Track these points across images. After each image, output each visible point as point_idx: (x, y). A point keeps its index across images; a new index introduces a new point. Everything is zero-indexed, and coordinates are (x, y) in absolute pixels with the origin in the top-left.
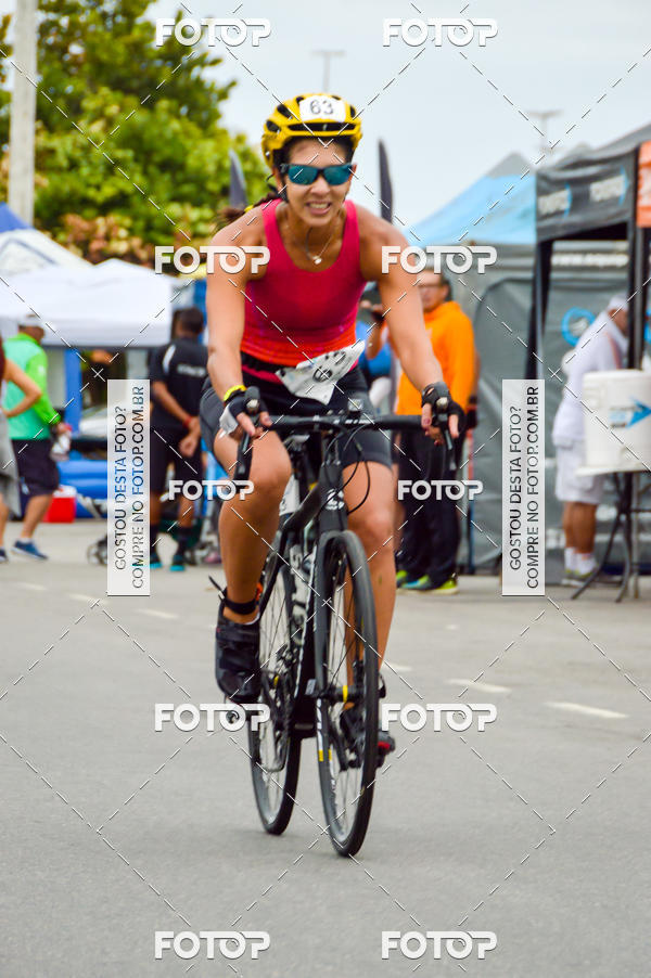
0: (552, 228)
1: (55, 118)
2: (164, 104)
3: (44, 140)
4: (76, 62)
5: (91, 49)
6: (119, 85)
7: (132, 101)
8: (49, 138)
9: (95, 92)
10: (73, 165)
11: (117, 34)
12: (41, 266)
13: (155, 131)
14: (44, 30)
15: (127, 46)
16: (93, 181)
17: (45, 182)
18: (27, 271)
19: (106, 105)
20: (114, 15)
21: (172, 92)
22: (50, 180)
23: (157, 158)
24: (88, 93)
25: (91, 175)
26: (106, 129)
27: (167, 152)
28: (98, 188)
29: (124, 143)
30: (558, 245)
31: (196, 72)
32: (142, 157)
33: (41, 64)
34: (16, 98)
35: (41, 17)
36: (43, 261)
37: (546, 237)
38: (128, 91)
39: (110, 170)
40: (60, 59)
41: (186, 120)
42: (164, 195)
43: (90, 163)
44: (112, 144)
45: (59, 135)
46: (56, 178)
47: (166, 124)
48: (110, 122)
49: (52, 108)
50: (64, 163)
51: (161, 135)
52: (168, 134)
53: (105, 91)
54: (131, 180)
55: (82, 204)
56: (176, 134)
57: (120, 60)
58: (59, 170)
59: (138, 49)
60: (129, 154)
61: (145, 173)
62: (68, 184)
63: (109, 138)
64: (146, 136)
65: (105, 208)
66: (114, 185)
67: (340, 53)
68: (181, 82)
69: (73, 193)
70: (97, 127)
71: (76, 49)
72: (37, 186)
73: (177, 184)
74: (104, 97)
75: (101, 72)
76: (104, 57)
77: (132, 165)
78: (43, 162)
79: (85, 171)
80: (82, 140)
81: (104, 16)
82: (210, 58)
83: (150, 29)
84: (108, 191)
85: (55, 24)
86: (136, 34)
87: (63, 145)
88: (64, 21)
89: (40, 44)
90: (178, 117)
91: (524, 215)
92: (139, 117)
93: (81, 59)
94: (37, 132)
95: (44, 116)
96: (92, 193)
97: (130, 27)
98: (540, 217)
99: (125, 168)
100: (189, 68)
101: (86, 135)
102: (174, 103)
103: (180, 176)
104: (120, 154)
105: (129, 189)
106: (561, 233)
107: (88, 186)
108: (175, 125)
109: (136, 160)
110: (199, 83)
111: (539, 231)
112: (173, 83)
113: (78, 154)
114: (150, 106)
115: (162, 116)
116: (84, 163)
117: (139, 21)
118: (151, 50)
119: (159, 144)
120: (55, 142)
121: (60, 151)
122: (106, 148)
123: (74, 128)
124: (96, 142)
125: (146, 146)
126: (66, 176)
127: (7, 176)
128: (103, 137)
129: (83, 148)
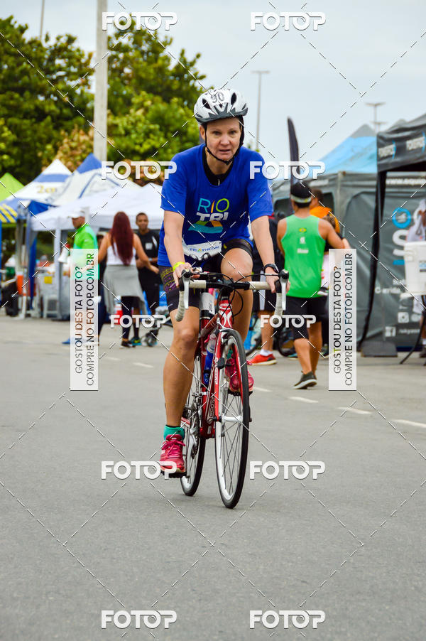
0: (386, 165)
1: (117, 108)
2: (175, 100)
3: (111, 120)
4: (128, 78)
5: (136, 71)
6: (151, 90)
7: (158, 98)
8: (114, 119)
9: (139, 94)
10: (127, 133)
11: (149, 63)
12: (113, 187)
13: (171, 114)
14: (110, 60)
15: (155, 69)
16: (138, 141)
17: (112, 142)
18: (105, 190)
19: (144, 101)
20: (148, 53)
21: (179, 94)
22: (115, 141)
23: (172, 129)
24: (135, 95)
25: (137, 138)
26: (144, 114)
27: (178, 125)
28: (141, 145)
29: (154, 121)
30: (389, 174)
31: (192, 83)
32: (163, 128)
33: (110, 78)
34: (96, 98)
35: (110, 53)
36: (113, 185)
37: (383, 169)
38: (156, 93)
39: (148, 134)
40: (119, 76)
41: (187, 108)
42: (176, 149)
43: (136, 132)
44: (148, 122)
45: (120, 117)
46: (118, 140)
47: (177, 110)
48: (147, 110)
49: (116, 103)
50: (123, 132)
51: (174, 117)
52: (178, 116)
53: (144, 93)
54: (158, 140)
55: (131, 154)
56: (182, 116)
57: (152, 77)
58: (120, 135)
59: (161, 70)
60: (157, 126)
61: (166, 137)
62: (125, 143)
63: (146, 118)
64: (166, 117)
65: (144, 156)
66: (149, 143)
67: (267, 72)
68: (184, 88)
69: (127, 148)
70: (140, 112)
71: (127, 70)
72: (108, 143)
73: (183, 143)
74: (144, 96)
75: (141, 83)
76: (143, 75)
77: (159, 133)
78: (112, 131)
79: (133, 136)
80: (133, 120)
81: (143, 53)
82: (199, 75)
83: (167, 59)
84: (146, 146)
85: (116, 57)
86: (160, 62)
87: (122, 122)
88: (121, 56)
89: (110, 68)
90: (183, 107)
91: (371, 157)
92: (162, 107)
93: (131, 76)
94: (108, 115)
95: (112, 108)
96: (137, 147)
97: (156, 59)
98: (379, 159)
99: (155, 134)
100: (188, 81)
101: (135, 117)
102: (181, 99)
103: (184, 138)
104: (152, 127)
105: (157, 145)
106: (391, 167)
107: (136, 144)
108: (181, 111)
109: (161, 130)
110: (193, 88)
111: (379, 166)
112: (180, 88)
113: (130, 127)
114: (167, 100)
115: (175, 106)
116: (133, 131)
117: (161, 55)
118: (169, 71)
119: (173, 121)
120: (118, 121)
121: (120, 125)
122: (145, 123)
123: (128, 113)
124: (139, 120)
125: (166, 123)
126: (123, 138)
127: (92, 139)
128: (143, 118)
129: (132, 124)
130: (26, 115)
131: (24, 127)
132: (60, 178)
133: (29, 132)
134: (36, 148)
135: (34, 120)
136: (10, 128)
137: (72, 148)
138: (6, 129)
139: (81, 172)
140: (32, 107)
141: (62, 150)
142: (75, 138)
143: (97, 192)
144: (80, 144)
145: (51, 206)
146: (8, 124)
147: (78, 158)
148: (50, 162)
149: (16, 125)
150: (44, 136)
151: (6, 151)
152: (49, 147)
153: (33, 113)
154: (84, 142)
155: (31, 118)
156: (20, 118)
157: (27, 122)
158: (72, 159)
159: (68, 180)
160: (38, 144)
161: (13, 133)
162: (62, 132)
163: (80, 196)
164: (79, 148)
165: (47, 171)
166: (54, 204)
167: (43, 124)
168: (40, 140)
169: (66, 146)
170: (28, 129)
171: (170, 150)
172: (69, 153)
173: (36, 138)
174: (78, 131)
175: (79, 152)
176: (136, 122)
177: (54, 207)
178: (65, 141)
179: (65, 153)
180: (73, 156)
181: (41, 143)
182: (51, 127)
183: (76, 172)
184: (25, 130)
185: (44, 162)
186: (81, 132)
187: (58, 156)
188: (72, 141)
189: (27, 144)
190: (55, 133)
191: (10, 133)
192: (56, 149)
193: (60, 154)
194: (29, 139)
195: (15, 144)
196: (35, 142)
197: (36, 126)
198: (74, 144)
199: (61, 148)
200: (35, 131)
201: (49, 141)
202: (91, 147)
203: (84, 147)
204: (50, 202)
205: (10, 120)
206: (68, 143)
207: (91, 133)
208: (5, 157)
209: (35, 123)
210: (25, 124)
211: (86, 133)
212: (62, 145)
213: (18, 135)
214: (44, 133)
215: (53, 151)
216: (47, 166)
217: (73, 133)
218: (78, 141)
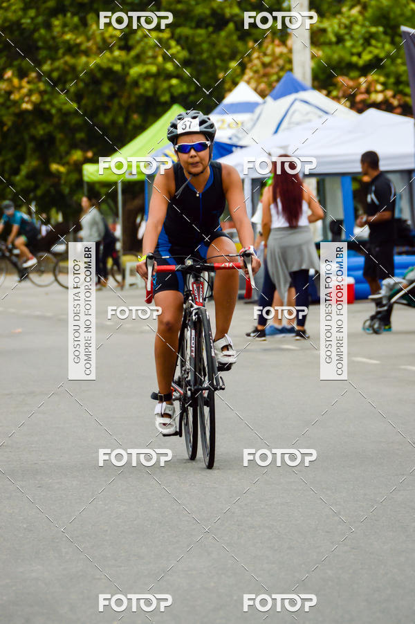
1: (325, 7)
8: (321, 21)
10: (340, 40)
12: (320, 117)
16: (355, 50)
17: (320, 53)
18: (309, 121)
22: (323, 51)
25: (353, 46)
26: (361, 13)
28: (359, 55)
29: (375, 22)
32: (389, 31)
36: (321, 113)
39: (368, 40)
43: (352, 38)
44: (367, 23)
45: (328, 19)
46: (328, 50)
48: (365, 7)
50: (334, 39)
51: (402, 15)
54: (383, 47)
55: (347, 67)
58: (330, 44)
60: (381, 29)
61: (393, 43)
62: (337, 53)
63: (365, 19)
64: (392, 15)
65: (365, 70)
66: (370, 52)
69: (341, 60)
70: (355, 11)
72: (313, 57)
77: (383, 37)
78: (317, 37)
79: (349, 44)
80: (346, 22)
84: (367, 57)
87: (331, 25)
96: (355, 59)
99: (377, 40)
101: (349, 17)
104: (373, 29)
105: (382, 55)
107: (352, 54)
109: (385, 33)
113: (343, 32)
116: (347, 37)
120: (326, 24)
121: (329, 30)
122: (363, 26)
123: (339, 12)
124: (355, 22)
125: (392, 23)
126: (334, 47)
127: (290, 51)
128: (360, 18)
129: (346, 27)
130: (200, 23)
131: (198, 40)
132: (248, 107)
133: (205, 46)
134: (216, 67)
135: (211, 29)
136: (178, 42)
137: (264, 65)
138: (173, 43)
139: (276, 98)
140: (208, 11)
141: (251, 69)
142: (269, 51)
143: (298, 124)
144: (276, 58)
145: (236, 146)
146: (176, 36)
147: (274, 78)
148: (235, 84)
149: (187, 38)
150: (226, 50)
151: (175, 74)
152: (234, 64)
153: (209, 20)
154: (281, 54)
155: (207, 26)
156: (191, 28)
157: (201, 31)
158: (265, 79)
159: (258, 110)
160: (218, 62)
161: (183, 48)
162: (251, 44)
163: (276, 132)
164: (274, 64)
165: (230, 98)
166: (241, 143)
167: (223, 34)
168: (221, 56)
169: (256, 62)
170: (203, 42)
171: (399, 61)
172: (262, 71)
173: (215, 53)
174: (273, 41)
175: (276, 69)
176: (352, 23)
177: (241, 147)
178: (255, 55)
179: (256, 72)
180: (266, 75)
181: (223, 60)
182: (235, 37)
183: (269, 99)
184: (199, 44)
185: (227, 86)
186: (277, 42)
187: (246, 77)
188: (265, 54)
189: (203, 62)
190: (240, 45)
191: (179, 48)
192: (243, 67)
193: (249, 74)
194: (205, 56)
195: (186, 63)
196: (214, 58)
197: (214, 36)
198: (267, 60)
199: (249, 65)
200: (213, 45)
201: (233, 57)
202: (290, 61)
203: (281, 62)
204: (235, 141)
205: (178, 31)
206: (258, 58)
207: (289, 42)
208: (174, 82)
209: (213, 32)
210: (200, 35)
211: (284, 43)
212: (250, 61)
213: (190, 52)
214: (226, 46)
215: (239, 70)
216: (230, 90)
217: (265, 44)
218: (273, 54)
